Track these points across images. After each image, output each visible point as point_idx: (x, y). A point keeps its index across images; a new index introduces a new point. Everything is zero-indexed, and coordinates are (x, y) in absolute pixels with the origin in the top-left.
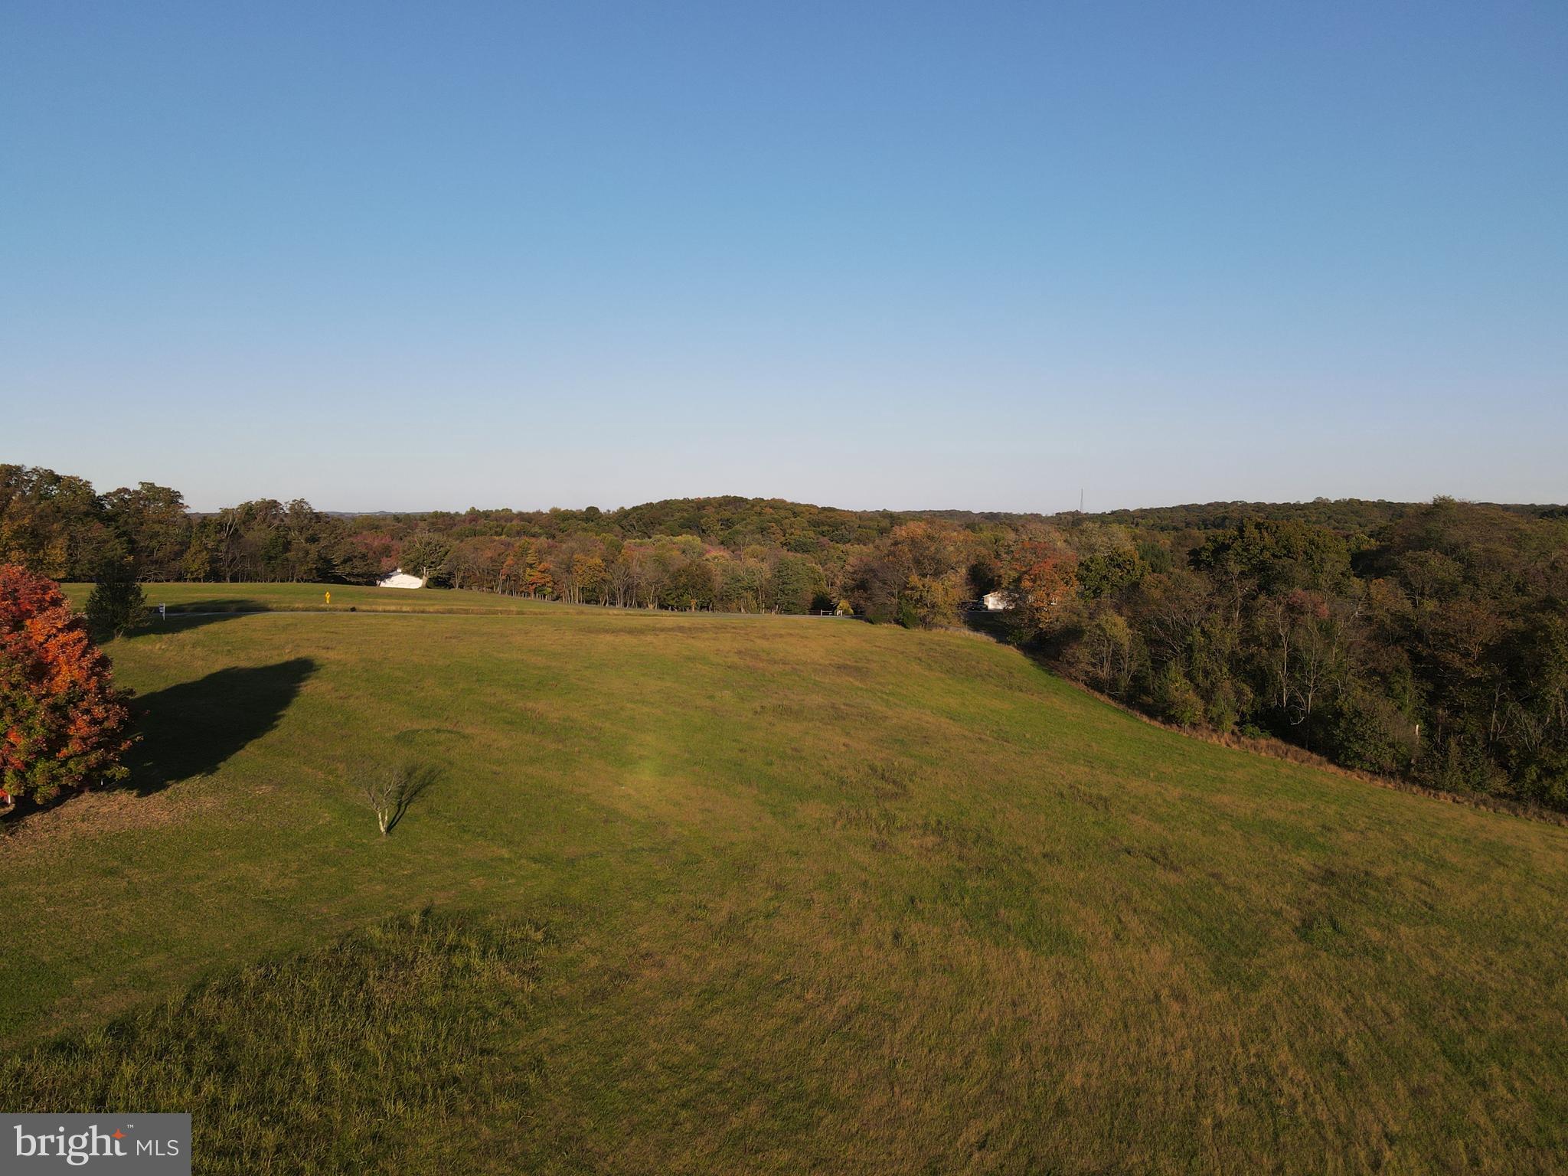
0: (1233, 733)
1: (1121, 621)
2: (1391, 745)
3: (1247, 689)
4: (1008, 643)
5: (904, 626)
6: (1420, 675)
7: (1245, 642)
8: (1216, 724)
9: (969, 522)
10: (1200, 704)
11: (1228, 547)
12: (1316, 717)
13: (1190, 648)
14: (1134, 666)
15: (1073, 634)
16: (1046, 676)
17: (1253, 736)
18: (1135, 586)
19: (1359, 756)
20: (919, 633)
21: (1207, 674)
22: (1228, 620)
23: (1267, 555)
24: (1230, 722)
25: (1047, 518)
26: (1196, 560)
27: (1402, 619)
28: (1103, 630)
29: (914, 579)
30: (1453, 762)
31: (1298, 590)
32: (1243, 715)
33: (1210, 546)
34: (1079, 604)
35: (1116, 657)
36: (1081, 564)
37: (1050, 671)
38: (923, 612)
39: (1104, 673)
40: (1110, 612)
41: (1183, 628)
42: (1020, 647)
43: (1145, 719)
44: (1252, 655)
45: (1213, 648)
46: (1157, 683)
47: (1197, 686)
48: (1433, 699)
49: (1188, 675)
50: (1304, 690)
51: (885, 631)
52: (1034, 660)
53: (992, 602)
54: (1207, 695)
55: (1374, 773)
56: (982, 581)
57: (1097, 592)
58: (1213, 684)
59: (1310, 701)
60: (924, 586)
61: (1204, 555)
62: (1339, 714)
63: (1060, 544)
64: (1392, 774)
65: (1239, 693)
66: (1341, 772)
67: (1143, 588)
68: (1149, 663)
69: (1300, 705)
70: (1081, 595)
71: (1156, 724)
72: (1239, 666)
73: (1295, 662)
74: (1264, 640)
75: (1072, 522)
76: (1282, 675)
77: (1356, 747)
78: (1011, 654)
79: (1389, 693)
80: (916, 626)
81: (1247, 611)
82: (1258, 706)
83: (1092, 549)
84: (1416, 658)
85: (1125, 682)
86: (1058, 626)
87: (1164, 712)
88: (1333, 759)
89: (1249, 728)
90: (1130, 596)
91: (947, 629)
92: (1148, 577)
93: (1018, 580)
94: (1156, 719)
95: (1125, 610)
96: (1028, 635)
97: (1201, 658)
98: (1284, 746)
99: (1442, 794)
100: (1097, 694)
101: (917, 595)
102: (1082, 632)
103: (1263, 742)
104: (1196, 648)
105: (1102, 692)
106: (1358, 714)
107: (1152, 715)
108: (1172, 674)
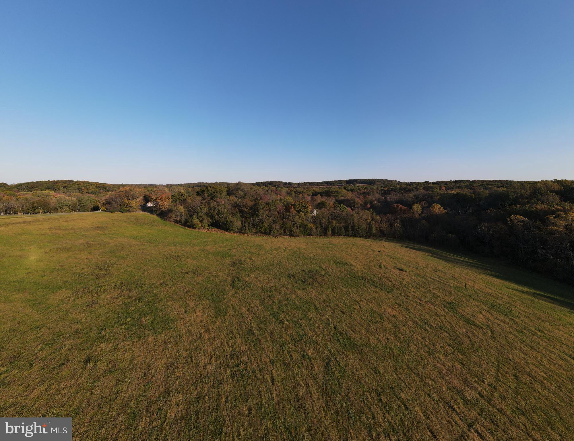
0: (207, 229)
1: (182, 207)
2: (237, 227)
3: (210, 219)
4: (153, 214)
5: (123, 212)
6: (240, 213)
7: (209, 210)
8: (204, 227)
9: (145, 186)
10: (200, 224)
11: (205, 191)
12: (223, 223)
13: (197, 212)
14: (185, 217)
15: (170, 211)
16: (163, 221)
17: (211, 229)
18: (185, 199)
19: (232, 230)
20: (127, 214)
21: (201, 217)
22: (205, 205)
23: (212, 192)
24: (207, 227)
25: (164, 185)
26: (198, 194)
27: (236, 202)
28: (178, 210)
29: (126, 201)
30: (247, 228)
31: (218, 199)
32: (209, 224)
33: (201, 191)
34: (172, 204)
35: (181, 216)
36: (172, 195)
37: (164, 220)
38: (128, 209)
39: (178, 219)
40: (179, 206)
41: (196, 208)
42: (156, 215)
43: (188, 229)
44: (210, 212)
45: (202, 211)
46: (190, 220)
47: (199, 220)
48: (242, 217)
49: (198, 218)
50: (221, 218)
51: (116, 214)
52: (160, 217)
53: (149, 204)
54: (202, 222)
55: (234, 232)
56: (147, 199)
57: (176, 201)
58: (203, 219)
59: (222, 220)
60: (129, 202)
61: (200, 192)
62: (227, 222)
63: (167, 191)
64: (237, 232)
65: (208, 220)
66: (228, 233)
67: (187, 200)
68: (189, 216)
69: (220, 221)
70: (172, 202)
71: (191, 229)
72: (208, 215)
73: (219, 213)
74: (213, 209)
75: (170, 186)
76: (216, 215)
77: (231, 228)
78: (154, 217)
79: (236, 217)
80: (126, 212)
81: (209, 203)
82: (212, 222)
83: (174, 192)
84: (239, 210)
85: (183, 220)
86: (166, 209)
87: (192, 226)
88: (227, 231)
89: (211, 227)
90: (184, 202)
91: (136, 212)
92: (188, 198)
93: (156, 199)
94: (191, 228)
95: (183, 205)
96: (159, 212)
97: (200, 214)
98: (217, 230)
99: (246, 234)
100: (176, 224)
101: (127, 204)
102: (173, 211)
103: (213, 230)
104: (199, 212)
105: (177, 223)
106: (231, 222)
107: (190, 227)
108: (194, 218)
